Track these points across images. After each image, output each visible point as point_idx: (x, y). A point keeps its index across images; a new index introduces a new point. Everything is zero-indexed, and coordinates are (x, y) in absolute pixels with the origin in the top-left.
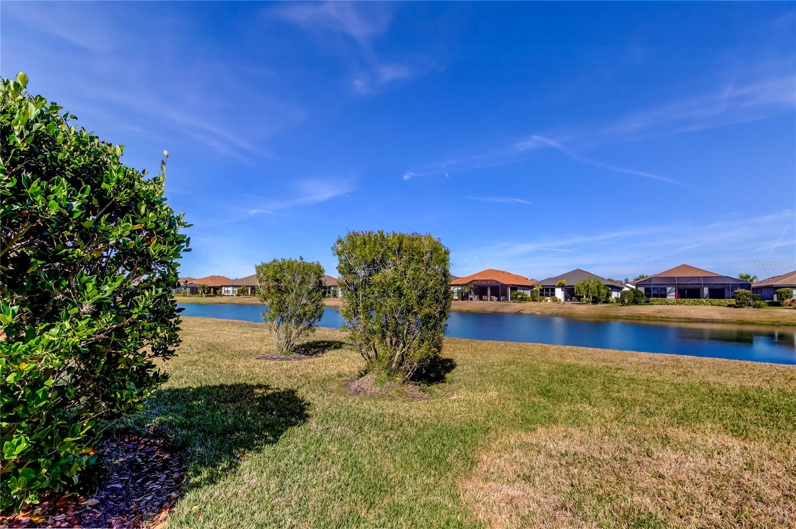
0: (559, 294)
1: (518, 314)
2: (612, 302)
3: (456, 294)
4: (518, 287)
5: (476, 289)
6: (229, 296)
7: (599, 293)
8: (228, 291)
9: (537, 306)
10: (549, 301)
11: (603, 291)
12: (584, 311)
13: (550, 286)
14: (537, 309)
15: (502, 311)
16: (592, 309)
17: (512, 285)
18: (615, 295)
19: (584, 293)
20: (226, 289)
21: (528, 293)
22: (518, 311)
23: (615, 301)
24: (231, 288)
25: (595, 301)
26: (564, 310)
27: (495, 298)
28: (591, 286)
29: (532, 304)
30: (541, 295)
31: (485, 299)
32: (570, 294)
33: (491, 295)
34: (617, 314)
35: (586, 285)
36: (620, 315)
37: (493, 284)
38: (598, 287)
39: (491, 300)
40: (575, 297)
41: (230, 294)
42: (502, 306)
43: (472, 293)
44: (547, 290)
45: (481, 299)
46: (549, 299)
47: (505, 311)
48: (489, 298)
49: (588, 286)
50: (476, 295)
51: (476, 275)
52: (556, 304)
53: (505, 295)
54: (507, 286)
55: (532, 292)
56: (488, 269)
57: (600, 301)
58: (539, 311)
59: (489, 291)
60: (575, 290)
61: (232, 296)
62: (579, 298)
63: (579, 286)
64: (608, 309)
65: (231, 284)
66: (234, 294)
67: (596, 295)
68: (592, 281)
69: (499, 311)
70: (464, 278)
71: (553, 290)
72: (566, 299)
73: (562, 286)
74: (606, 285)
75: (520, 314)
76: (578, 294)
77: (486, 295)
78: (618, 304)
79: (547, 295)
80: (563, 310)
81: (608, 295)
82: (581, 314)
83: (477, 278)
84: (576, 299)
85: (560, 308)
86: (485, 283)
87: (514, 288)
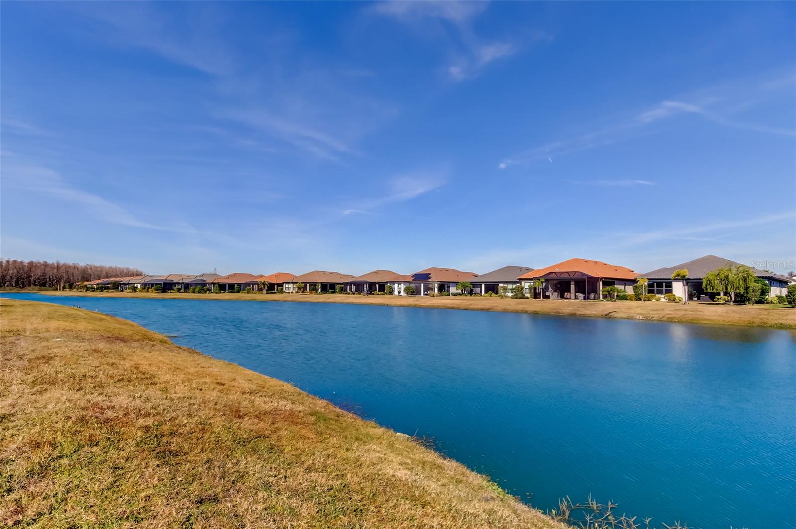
0: (679, 290)
1: (608, 317)
2: (772, 302)
3: (527, 290)
4: (616, 282)
5: (556, 285)
6: (289, 293)
7: (747, 288)
8: (288, 288)
9: (638, 307)
10: (663, 300)
11: (752, 284)
12: (720, 316)
13: (664, 279)
14: (639, 311)
15: (583, 313)
16: (734, 312)
17: (606, 278)
18: (775, 292)
19: (720, 288)
20: (287, 286)
21: (630, 290)
22: (607, 313)
23: (776, 301)
24: (292, 284)
25: (741, 300)
26: (683, 312)
27: (580, 295)
28: (732, 277)
29: (634, 303)
30: (650, 291)
31: (568, 296)
32: (697, 289)
33: (576, 292)
34: (782, 322)
35: (723, 276)
36: (789, 322)
37: (576, 276)
38: (745, 279)
39: (576, 298)
40: (707, 294)
41: (290, 291)
42: (585, 307)
43: (550, 289)
44: (660, 285)
45: (562, 297)
46: (663, 298)
47: (588, 312)
48: (573, 295)
49: (727, 277)
50: (555, 291)
51: (555, 266)
52: (672, 304)
53: (595, 290)
54: (597, 280)
55: (635, 288)
56: (574, 258)
57: (749, 300)
58: (641, 314)
59: (572, 287)
60: (704, 285)
61: (292, 292)
62: (713, 296)
63: (711, 278)
64: (764, 312)
65: (291, 281)
66: (294, 291)
67: (742, 291)
68: (734, 271)
69: (578, 313)
70: (539, 271)
71: (669, 285)
72: (690, 297)
73: (682, 278)
74: (759, 277)
75: (610, 318)
76: (709, 290)
77: (569, 291)
78: (781, 305)
79: (660, 292)
80: (681, 313)
81: (764, 292)
82: (713, 320)
83: (557, 270)
84: (708, 297)
85: (677, 310)
86: (566, 276)
87: (609, 282)
